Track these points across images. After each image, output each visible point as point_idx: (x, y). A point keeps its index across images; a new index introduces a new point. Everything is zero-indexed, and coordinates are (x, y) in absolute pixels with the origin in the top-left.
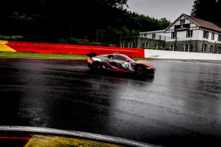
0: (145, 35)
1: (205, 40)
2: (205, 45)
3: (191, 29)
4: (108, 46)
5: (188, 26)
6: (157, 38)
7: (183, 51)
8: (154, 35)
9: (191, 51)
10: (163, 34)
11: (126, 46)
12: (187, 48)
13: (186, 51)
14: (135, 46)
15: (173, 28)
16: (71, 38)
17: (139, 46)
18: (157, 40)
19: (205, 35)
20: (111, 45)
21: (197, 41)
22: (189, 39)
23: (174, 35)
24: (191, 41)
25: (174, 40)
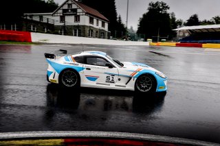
0: (31, 16)
1: (91, 25)
2: (92, 31)
3: (78, 14)
5: (75, 10)
6: (45, 21)
7: (72, 35)
8: (41, 17)
9: (80, 35)
10: (50, 17)
11: (8, 28)
12: (76, 33)
13: (75, 35)
15: (60, 11)
17: (24, 28)
18: (45, 23)
19: (91, 21)
21: (84, 27)
22: (76, 24)
23: (62, 19)
24: (78, 26)
25: (62, 24)
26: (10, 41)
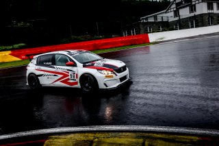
0: (147, 19)
1: (211, 11)
2: (212, 18)
3: (193, 3)
4: (111, 37)
6: (159, 20)
8: (155, 17)
9: (197, 26)
10: (164, 15)
11: (129, 34)
12: (192, 24)
13: (192, 27)
14: (138, 33)
15: (174, 6)
16: (73, 37)
17: (142, 32)
18: (159, 22)
19: (210, 7)
20: (113, 36)
21: (202, 15)
22: (192, 14)
23: (177, 14)
24: (195, 16)
25: (177, 19)
26: (132, 45)
